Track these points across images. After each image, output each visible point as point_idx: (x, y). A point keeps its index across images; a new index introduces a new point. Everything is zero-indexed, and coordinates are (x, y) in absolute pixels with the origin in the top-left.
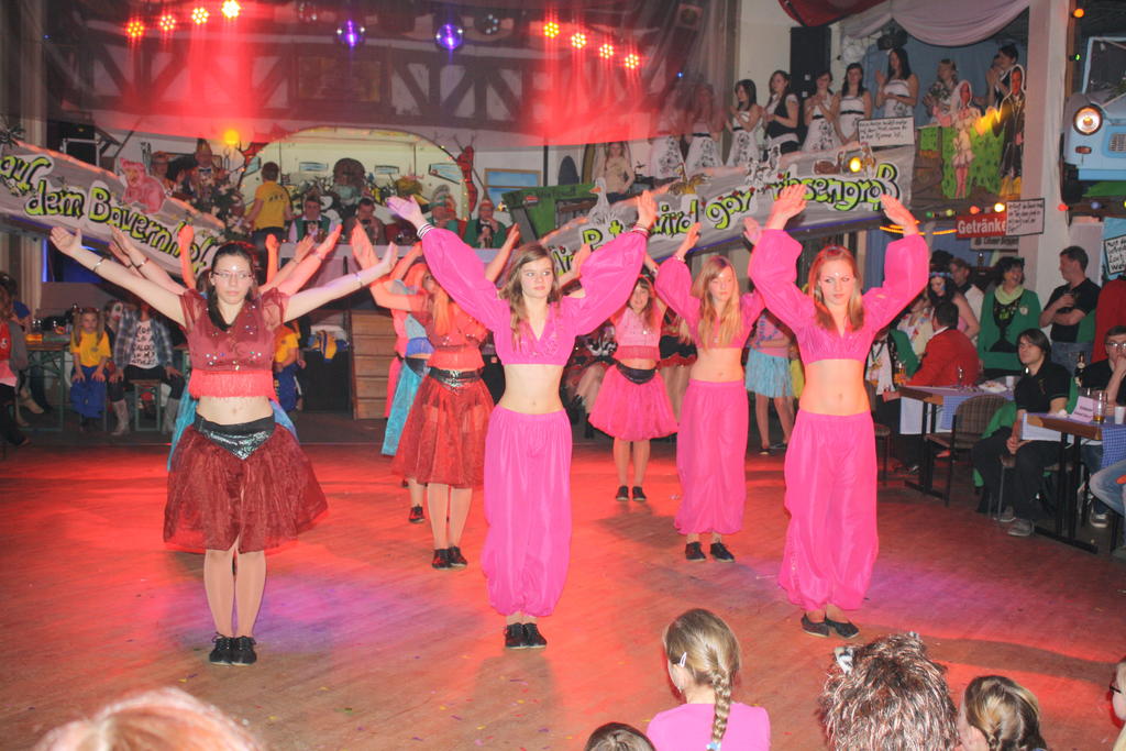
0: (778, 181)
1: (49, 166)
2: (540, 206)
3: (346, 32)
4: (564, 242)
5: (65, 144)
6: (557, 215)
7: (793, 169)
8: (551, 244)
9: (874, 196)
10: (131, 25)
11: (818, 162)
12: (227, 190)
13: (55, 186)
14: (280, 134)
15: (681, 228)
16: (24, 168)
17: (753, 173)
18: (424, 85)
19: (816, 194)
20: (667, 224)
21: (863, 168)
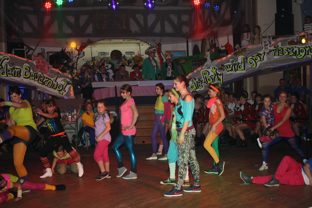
0: (274, 49)
1: (8, 59)
2: (186, 63)
3: (112, 5)
4: (195, 76)
5: (14, 51)
6: (193, 67)
7: (280, 44)
8: (191, 77)
11: (289, 41)
12: (72, 64)
13: (10, 66)
14: (90, 43)
15: (238, 69)
17: (264, 47)
18: (142, 22)
19: (289, 53)
20: (233, 68)
21: (307, 42)
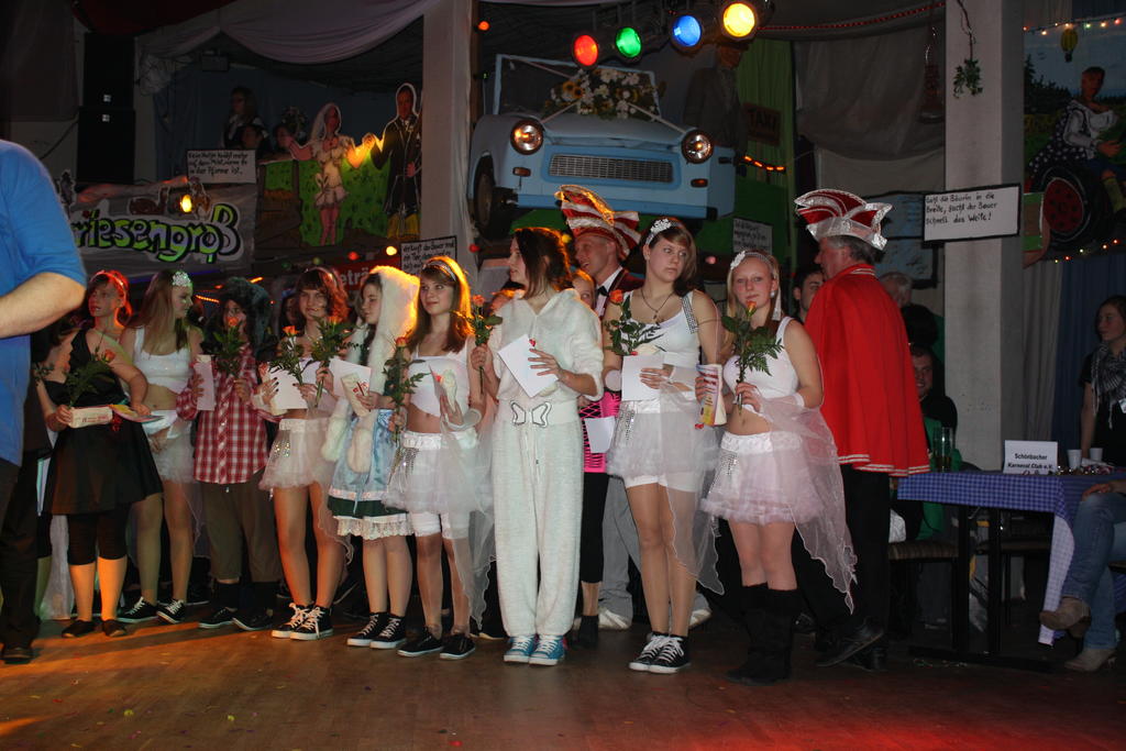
0: (83, 220)
7: (104, 206)
9: (208, 245)
11: (135, 199)
19: (133, 239)
21: (195, 208)
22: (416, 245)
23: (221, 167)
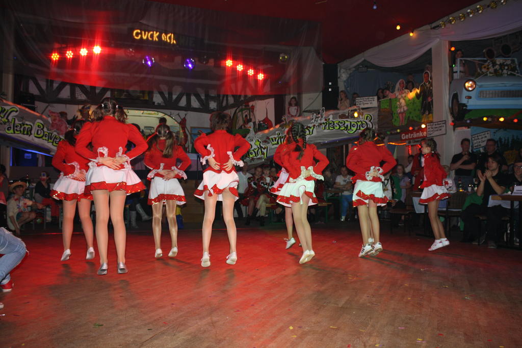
0: (325, 122)
1: (17, 111)
3: (146, 61)
7: (331, 117)
9: (363, 127)
10: (54, 54)
11: (340, 114)
13: (19, 121)
16: (5, 112)
17: (314, 119)
18: (166, 94)
19: (340, 127)
20: (279, 141)
21: (359, 116)
22: (432, 124)
23: (366, 102)
